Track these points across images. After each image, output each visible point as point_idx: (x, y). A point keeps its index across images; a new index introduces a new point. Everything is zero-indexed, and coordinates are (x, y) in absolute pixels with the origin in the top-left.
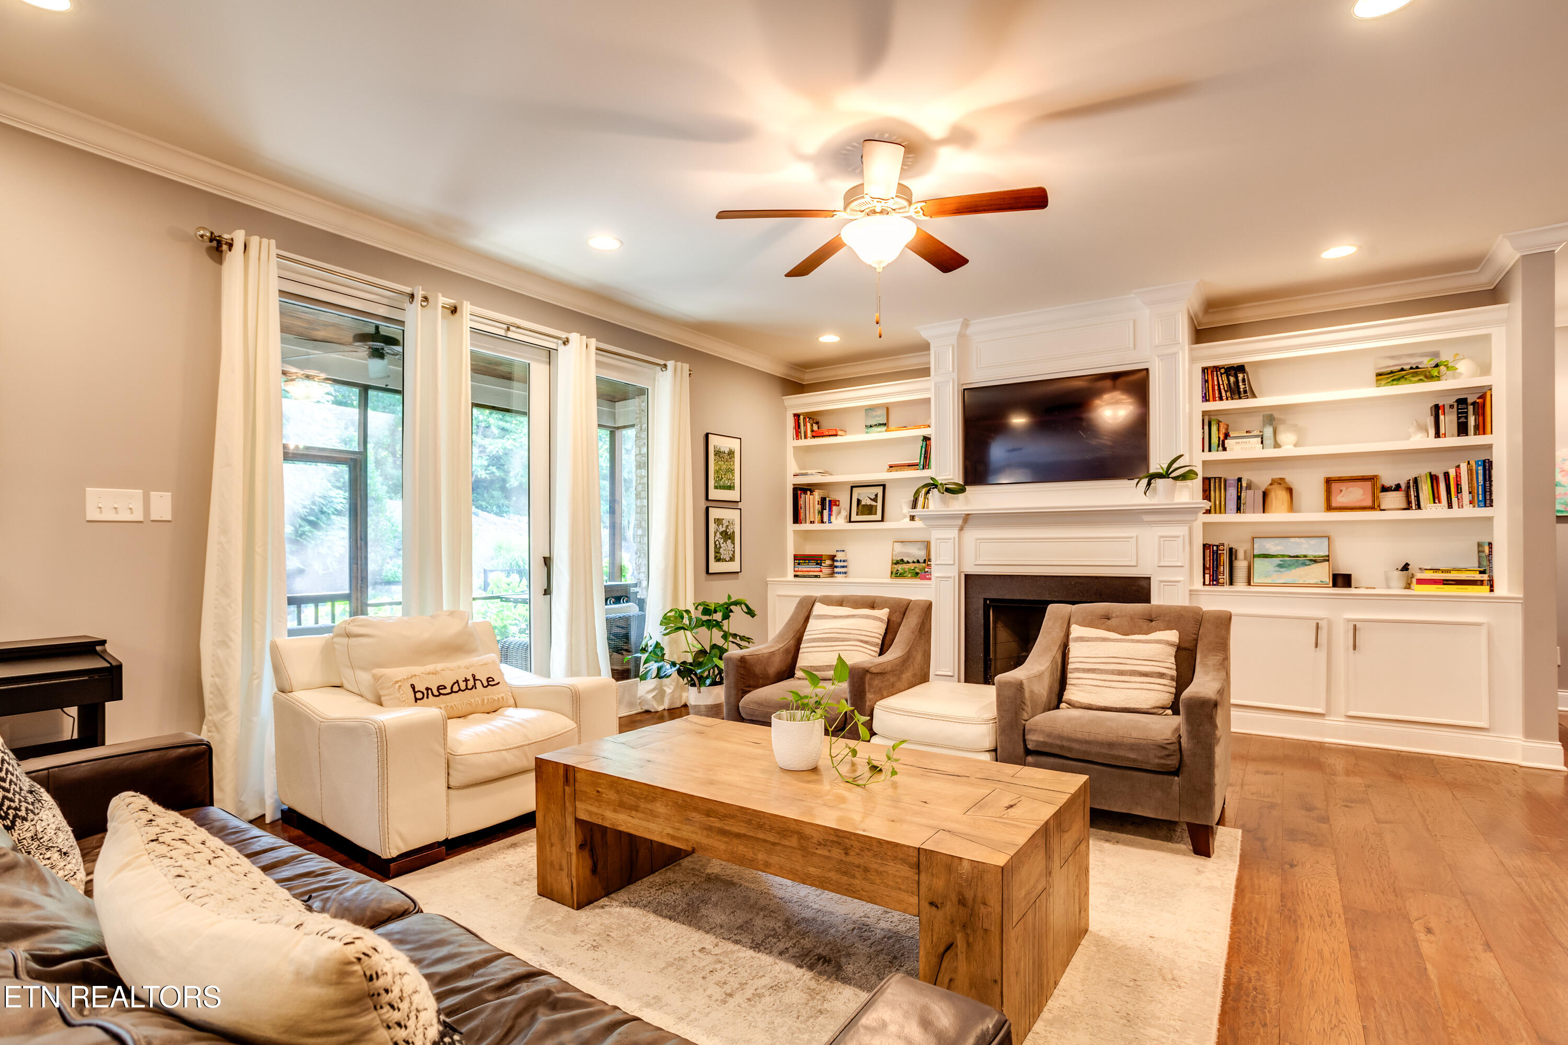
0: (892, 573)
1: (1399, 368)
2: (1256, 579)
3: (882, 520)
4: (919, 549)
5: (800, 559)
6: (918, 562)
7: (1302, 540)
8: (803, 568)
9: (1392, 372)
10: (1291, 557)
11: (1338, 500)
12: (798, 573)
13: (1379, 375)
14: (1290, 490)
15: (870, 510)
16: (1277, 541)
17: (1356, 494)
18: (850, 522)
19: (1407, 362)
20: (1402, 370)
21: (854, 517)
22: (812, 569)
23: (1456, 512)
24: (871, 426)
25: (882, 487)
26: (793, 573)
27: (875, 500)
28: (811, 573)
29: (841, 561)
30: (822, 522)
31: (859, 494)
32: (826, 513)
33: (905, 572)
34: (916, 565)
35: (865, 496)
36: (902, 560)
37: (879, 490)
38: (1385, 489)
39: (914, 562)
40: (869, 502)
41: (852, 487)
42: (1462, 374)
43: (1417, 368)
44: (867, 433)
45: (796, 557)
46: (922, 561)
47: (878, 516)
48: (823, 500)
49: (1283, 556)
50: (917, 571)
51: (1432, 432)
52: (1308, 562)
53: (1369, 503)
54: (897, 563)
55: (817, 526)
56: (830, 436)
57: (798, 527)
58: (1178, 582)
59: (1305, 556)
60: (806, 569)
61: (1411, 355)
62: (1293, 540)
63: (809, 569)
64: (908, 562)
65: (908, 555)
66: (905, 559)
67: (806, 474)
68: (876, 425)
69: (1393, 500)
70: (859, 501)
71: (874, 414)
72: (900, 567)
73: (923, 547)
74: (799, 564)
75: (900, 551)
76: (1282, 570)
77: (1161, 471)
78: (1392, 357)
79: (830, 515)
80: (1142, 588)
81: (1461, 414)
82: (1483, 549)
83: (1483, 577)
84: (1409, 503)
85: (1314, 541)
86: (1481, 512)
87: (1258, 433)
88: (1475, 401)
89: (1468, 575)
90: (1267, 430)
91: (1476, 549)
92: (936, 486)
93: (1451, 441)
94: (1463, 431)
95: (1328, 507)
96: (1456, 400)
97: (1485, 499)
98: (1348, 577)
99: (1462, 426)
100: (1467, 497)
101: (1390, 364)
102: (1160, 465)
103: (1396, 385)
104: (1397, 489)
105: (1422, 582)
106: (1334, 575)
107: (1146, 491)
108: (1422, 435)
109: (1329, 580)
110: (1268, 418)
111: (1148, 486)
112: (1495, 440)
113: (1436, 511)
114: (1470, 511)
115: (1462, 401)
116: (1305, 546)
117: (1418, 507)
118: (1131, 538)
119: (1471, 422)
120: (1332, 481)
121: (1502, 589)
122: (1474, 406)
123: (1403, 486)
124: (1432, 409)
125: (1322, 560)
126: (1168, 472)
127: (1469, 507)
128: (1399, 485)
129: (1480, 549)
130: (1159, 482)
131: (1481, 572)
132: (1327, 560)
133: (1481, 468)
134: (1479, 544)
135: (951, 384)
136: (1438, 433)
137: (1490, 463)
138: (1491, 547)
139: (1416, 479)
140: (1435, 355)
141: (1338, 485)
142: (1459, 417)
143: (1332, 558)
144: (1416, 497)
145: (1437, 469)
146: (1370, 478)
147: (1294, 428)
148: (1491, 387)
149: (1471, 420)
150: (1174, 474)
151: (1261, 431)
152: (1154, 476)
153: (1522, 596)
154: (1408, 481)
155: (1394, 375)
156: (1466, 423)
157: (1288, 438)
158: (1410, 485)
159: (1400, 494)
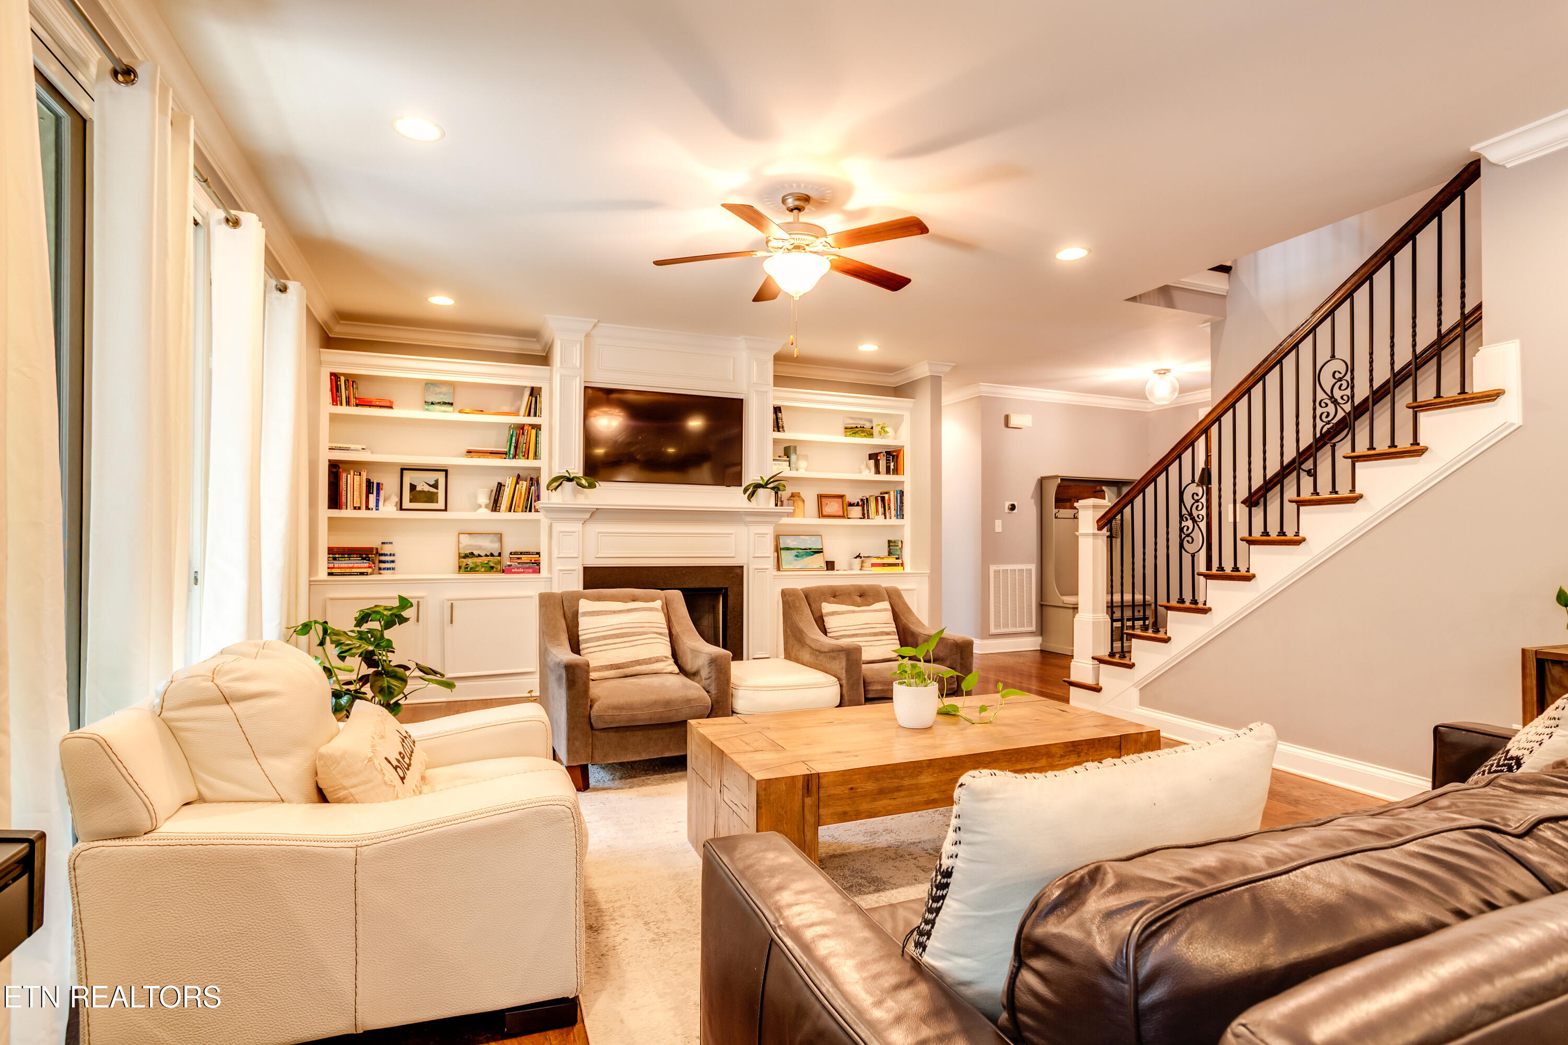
0: (460, 567)
1: (855, 426)
2: (784, 566)
3: (446, 510)
4: (492, 542)
5: (335, 553)
6: (492, 555)
7: (807, 537)
8: (343, 564)
9: (852, 428)
10: (802, 549)
11: (827, 510)
12: (334, 571)
13: (846, 428)
14: (804, 501)
15: (431, 497)
16: (790, 537)
17: (833, 507)
18: (401, 509)
19: (861, 423)
20: (857, 427)
21: (406, 504)
22: (356, 565)
23: (888, 522)
24: (432, 403)
25: (444, 473)
26: (326, 571)
27: (435, 486)
28: (354, 570)
29: (390, 555)
30: (367, 508)
31: (411, 478)
32: (372, 498)
33: (477, 566)
34: (490, 558)
35: (422, 481)
36: (472, 554)
37: (441, 477)
38: (851, 505)
39: (486, 556)
40: (427, 488)
41: (402, 470)
42: (889, 436)
43: (863, 427)
44: (427, 410)
45: (331, 551)
46: (496, 554)
47: (441, 504)
48: (369, 483)
49: (798, 549)
50: (492, 565)
51: (873, 470)
52: (812, 553)
53: (841, 513)
54: (466, 556)
55: (363, 513)
56: (381, 407)
57: (335, 513)
58: (767, 569)
59: (810, 549)
60: (346, 565)
61: (860, 419)
62: (802, 537)
63: (351, 565)
64: (479, 556)
65: (480, 548)
66: (476, 553)
67: (347, 449)
68: (439, 403)
69: (857, 511)
70: (413, 487)
71: (438, 390)
72: (470, 561)
73: (496, 539)
74: (335, 559)
75: (467, 543)
76: (798, 558)
77: (761, 482)
78: (852, 418)
79: (377, 501)
80: (737, 575)
81: (888, 461)
82: (896, 544)
83: (899, 561)
84: (863, 514)
85: (813, 538)
86: (899, 522)
87: (785, 458)
88: (894, 454)
89: (892, 560)
90: (793, 457)
91: (887, 545)
92: (570, 480)
93: (883, 477)
94: (888, 472)
95: (821, 515)
96: (886, 452)
97: (900, 514)
98: (833, 563)
99: (888, 468)
100: (893, 513)
101: (851, 423)
102: (761, 477)
103: (855, 437)
104: (858, 505)
105: (873, 565)
106: (826, 562)
107: (750, 498)
108: (867, 471)
109: (824, 565)
110: (792, 448)
111: (753, 493)
112: (905, 479)
113: (879, 520)
114: (894, 521)
115: (888, 453)
116: (809, 542)
117: (868, 518)
118: (731, 534)
119: (892, 467)
120: (821, 497)
121: (908, 568)
122: (893, 456)
123: (860, 503)
124: (869, 455)
125: (819, 551)
126: (767, 484)
127: (894, 518)
128: (858, 502)
129: (891, 544)
130: (760, 491)
131: (897, 559)
132: (822, 552)
133: (899, 495)
134: (889, 542)
135: (578, 379)
136: (878, 471)
137: (903, 492)
138: (902, 544)
139: (867, 499)
140: (871, 421)
141: (824, 500)
142: (887, 463)
143: (824, 550)
144: (868, 510)
145: (878, 494)
146: (842, 497)
147: (806, 457)
148: (903, 446)
149: (892, 465)
150: (771, 485)
151: (788, 457)
152: (757, 486)
153: (928, 572)
154: (862, 500)
155: (853, 430)
156: (890, 466)
157: (803, 464)
158: (863, 503)
159: (859, 508)
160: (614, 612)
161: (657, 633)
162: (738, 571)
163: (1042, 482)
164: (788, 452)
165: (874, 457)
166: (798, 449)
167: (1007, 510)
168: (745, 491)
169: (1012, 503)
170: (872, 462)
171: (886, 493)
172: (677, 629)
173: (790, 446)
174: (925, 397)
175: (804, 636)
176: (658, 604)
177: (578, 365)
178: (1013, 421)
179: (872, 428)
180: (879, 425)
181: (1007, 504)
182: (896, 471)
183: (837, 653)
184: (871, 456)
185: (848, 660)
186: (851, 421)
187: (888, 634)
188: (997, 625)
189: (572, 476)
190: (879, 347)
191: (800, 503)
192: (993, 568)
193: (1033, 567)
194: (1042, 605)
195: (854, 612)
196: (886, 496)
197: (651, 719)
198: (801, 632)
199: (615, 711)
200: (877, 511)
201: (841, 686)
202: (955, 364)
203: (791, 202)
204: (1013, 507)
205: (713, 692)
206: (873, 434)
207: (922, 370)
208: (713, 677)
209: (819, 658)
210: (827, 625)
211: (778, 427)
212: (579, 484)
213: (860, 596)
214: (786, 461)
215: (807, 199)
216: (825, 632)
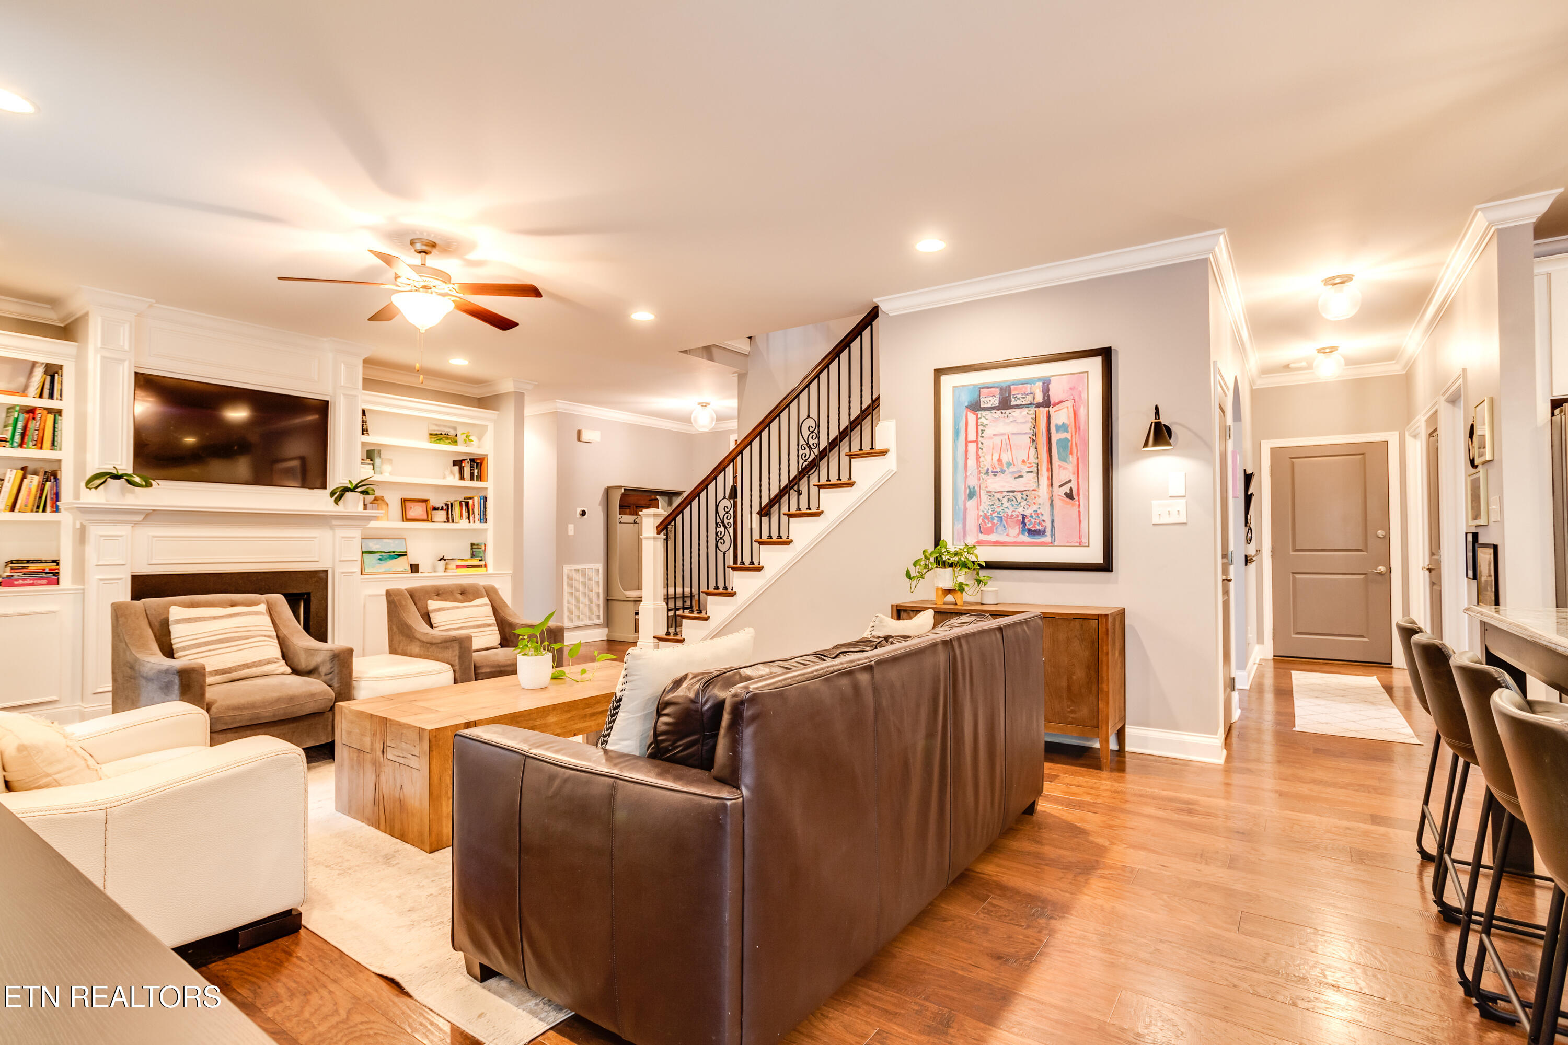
1: (440, 433)
2: (367, 570)
7: (391, 541)
9: (436, 435)
10: (385, 553)
11: (411, 514)
13: (431, 434)
14: (388, 504)
16: (376, 541)
17: (417, 511)
19: (445, 430)
20: (441, 434)
23: (472, 526)
38: (435, 509)
42: (473, 444)
43: (448, 435)
49: (381, 552)
51: (457, 475)
52: (396, 557)
53: (425, 517)
58: (352, 573)
59: (394, 552)
61: (445, 426)
62: (385, 540)
69: (441, 515)
76: (381, 562)
77: (350, 486)
78: (436, 425)
80: (321, 579)
81: (472, 468)
82: (479, 547)
83: (482, 563)
84: (448, 518)
85: (397, 542)
86: (483, 526)
87: (369, 461)
88: (478, 461)
89: (475, 562)
90: (377, 461)
91: (470, 547)
92: (117, 477)
93: (467, 483)
94: (472, 478)
95: (405, 518)
96: (470, 459)
97: (484, 519)
98: (417, 566)
99: (472, 475)
100: (477, 517)
101: (436, 430)
102: (350, 482)
103: (439, 443)
104: (442, 509)
105: (458, 567)
106: (411, 565)
107: (337, 501)
108: (452, 477)
109: (409, 568)
110: (376, 452)
111: (340, 497)
112: (490, 485)
113: (463, 524)
114: (478, 525)
115: (472, 461)
116: (392, 545)
117: (453, 522)
118: (315, 538)
119: (476, 474)
120: (404, 501)
121: (491, 569)
122: (477, 464)
123: (445, 508)
124: (454, 461)
125: (403, 555)
126: (356, 487)
127: (477, 522)
128: (442, 507)
129: (474, 547)
130: (349, 495)
131: (480, 560)
132: (406, 555)
133: (482, 501)
134: (472, 545)
135: (126, 364)
136: (462, 478)
137: (486, 498)
138: (485, 546)
139: (451, 504)
140: (455, 429)
141: (408, 504)
142: (471, 470)
143: (408, 554)
144: (452, 515)
145: (461, 499)
146: (426, 501)
147: (390, 461)
148: (487, 455)
149: (476, 472)
150: (359, 490)
151: (371, 460)
152: (346, 490)
153: (511, 572)
154: (446, 505)
155: (437, 437)
156: (473, 473)
157: (387, 468)
158: (448, 507)
159: (444, 513)
160: (215, 618)
161: (265, 636)
162: (322, 575)
163: (608, 490)
164: (370, 455)
165: (458, 463)
166: (382, 452)
167: (578, 516)
168: (332, 494)
169: (583, 509)
170: (456, 468)
171: (470, 498)
172: (284, 631)
173: (374, 450)
174: (508, 412)
175: (413, 631)
176: (262, 607)
177: (127, 347)
178: (585, 437)
179: (456, 436)
180: (464, 433)
181: (579, 510)
182: (479, 478)
183: (449, 643)
184: (455, 463)
185: (460, 648)
186: (436, 428)
187: (489, 625)
188: (570, 620)
189: (120, 473)
190: (470, 362)
191: (384, 507)
192: (566, 568)
193: (600, 567)
194: (608, 600)
195: (458, 608)
196: (471, 501)
197: (274, 716)
198: (409, 628)
199: (235, 712)
200: (461, 515)
201: (454, 671)
202: (537, 383)
203: (419, 246)
204: (583, 513)
205: (336, 685)
206: (456, 442)
207: (507, 386)
208: (336, 672)
209: (431, 650)
210: (433, 621)
211: (364, 431)
212: (129, 482)
213: (461, 594)
214: (369, 464)
215: (434, 245)
216: (431, 626)
